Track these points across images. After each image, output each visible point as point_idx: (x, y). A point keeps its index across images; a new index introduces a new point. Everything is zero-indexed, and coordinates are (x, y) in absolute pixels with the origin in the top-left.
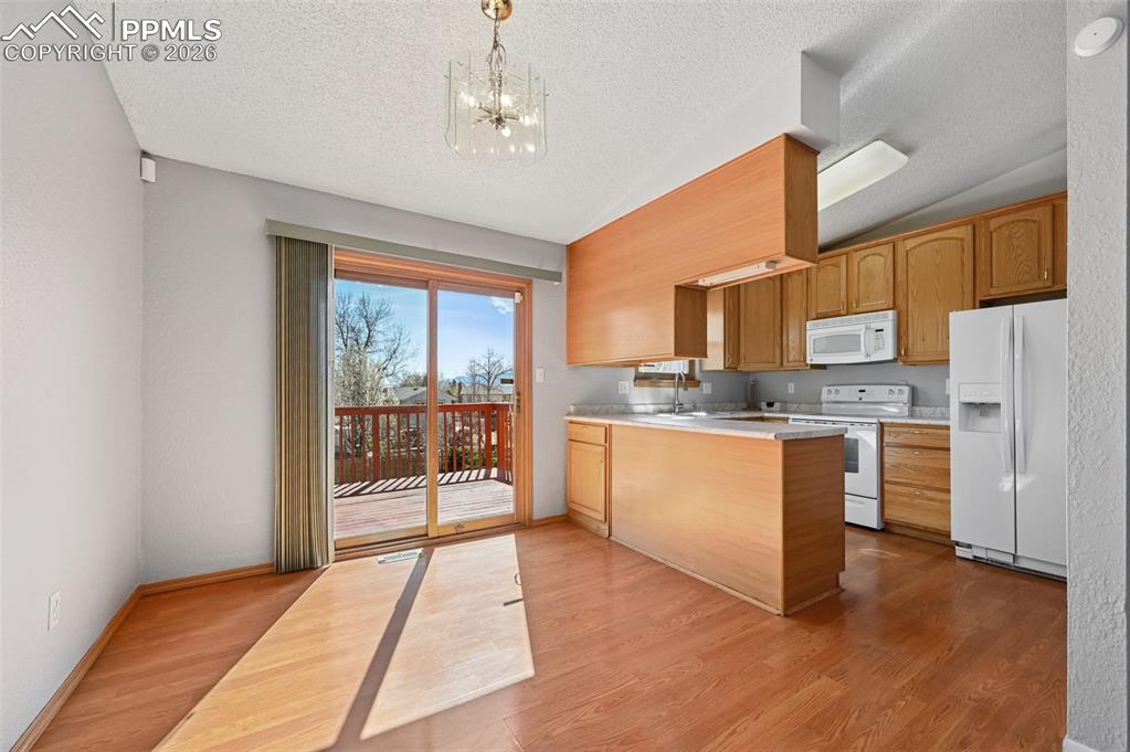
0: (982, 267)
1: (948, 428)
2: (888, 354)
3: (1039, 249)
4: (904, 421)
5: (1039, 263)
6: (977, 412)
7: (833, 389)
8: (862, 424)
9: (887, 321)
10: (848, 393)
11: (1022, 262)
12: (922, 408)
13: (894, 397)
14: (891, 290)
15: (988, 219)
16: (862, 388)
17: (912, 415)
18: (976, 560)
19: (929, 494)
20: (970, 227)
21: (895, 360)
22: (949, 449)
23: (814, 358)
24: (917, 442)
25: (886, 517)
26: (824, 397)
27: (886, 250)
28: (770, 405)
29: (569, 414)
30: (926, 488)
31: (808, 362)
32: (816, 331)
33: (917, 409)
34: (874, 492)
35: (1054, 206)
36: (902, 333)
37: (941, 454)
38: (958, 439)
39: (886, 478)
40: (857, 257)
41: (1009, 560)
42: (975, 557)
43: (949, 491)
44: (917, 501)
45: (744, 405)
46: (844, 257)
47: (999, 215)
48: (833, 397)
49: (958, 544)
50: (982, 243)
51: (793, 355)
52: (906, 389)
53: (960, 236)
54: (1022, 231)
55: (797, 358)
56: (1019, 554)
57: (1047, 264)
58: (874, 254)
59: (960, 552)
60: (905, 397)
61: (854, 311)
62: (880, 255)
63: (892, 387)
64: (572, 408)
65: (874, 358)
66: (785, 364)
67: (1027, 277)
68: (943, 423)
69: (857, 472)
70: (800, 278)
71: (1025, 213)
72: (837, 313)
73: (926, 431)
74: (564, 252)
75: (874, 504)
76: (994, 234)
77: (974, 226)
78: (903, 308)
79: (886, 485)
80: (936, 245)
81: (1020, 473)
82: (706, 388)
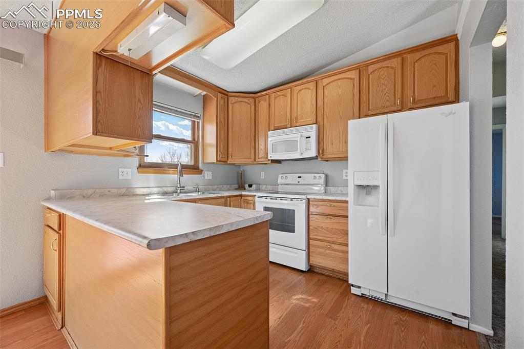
0: (364, 98)
1: (347, 202)
2: (313, 153)
3: (395, 86)
4: (321, 197)
5: (395, 95)
6: (364, 192)
7: (284, 176)
8: (297, 199)
9: (312, 131)
10: (292, 178)
11: (385, 94)
12: (331, 188)
13: (316, 181)
14: (315, 112)
15: (367, 66)
16: (300, 175)
17: (326, 192)
18: (363, 296)
19: (336, 247)
20: (358, 71)
21: (316, 158)
22: (347, 217)
23: (273, 156)
24: (328, 212)
25: (311, 262)
26: (280, 181)
27: (312, 85)
28: (250, 186)
29: (48, 199)
30: (333, 243)
31: (269, 158)
32: (273, 137)
33: (328, 188)
34: (304, 246)
35: (403, 59)
36: (321, 140)
37: (342, 220)
38: (353, 210)
39: (311, 236)
40: (296, 89)
41: (383, 297)
42: (362, 294)
43: (347, 245)
44: (328, 251)
45: (236, 186)
46: (289, 90)
47: (373, 63)
48: (284, 181)
49: (352, 285)
50: (364, 81)
51: (261, 154)
52: (323, 176)
53: (352, 77)
54: (386, 74)
55: (263, 156)
56: (389, 294)
57: (399, 95)
58: (306, 88)
59: (354, 290)
60: (322, 181)
61: (295, 125)
62: (309, 89)
63: (315, 175)
64: (53, 193)
65: (305, 156)
66: (257, 160)
67: (388, 104)
68: (343, 198)
69: (294, 232)
70: (265, 103)
71: (387, 62)
72: (285, 127)
73: (333, 204)
74: (42, 38)
75: (304, 254)
76: (370, 76)
77: (360, 71)
78: (322, 124)
79: (310, 240)
80: (340, 82)
81: (390, 236)
82: (208, 175)
